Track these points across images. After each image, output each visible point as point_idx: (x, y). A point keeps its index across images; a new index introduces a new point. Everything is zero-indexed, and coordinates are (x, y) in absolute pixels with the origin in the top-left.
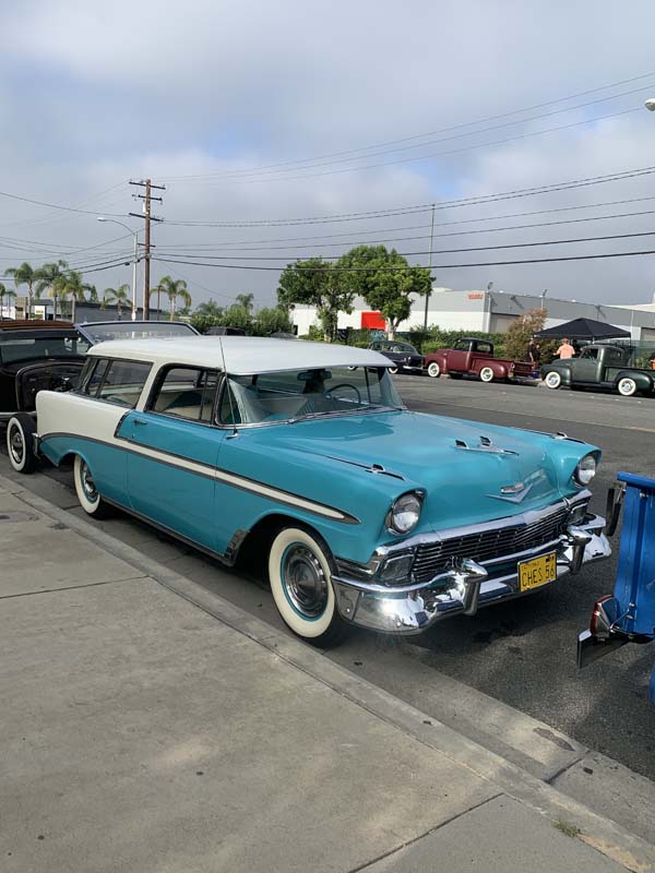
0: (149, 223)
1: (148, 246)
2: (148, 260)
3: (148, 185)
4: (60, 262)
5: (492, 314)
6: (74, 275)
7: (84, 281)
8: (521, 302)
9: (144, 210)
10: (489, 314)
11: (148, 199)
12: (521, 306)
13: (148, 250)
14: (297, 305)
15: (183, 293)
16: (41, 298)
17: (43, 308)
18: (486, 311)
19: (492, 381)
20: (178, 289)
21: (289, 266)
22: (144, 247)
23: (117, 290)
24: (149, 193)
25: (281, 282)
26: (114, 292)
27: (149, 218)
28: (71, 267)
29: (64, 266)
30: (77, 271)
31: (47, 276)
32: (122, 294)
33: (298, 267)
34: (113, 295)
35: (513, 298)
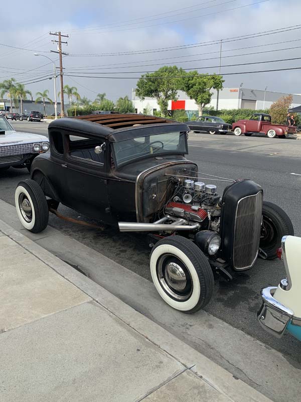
0: (61, 56)
1: (61, 68)
2: (62, 76)
3: (60, 35)
4: (12, 79)
5: (242, 99)
6: (20, 86)
7: (26, 89)
8: (255, 93)
9: (58, 49)
10: (241, 100)
11: (60, 43)
12: (255, 95)
13: (62, 71)
14: (146, 98)
15: (75, 93)
16: (4, 98)
17: (3, 104)
18: (239, 98)
19: (274, 137)
20: (73, 92)
21: (143, 76)
22: (59, 69)
23: (42, 93)
24: (60, 39)
25: (138, 85)
26: (41, 94)
27: (61, 53)
28: (17, 82)
29: (14, 81)
30: (22, 84)
31: (6, 87)
32: (45, 95)
33: (147, 76)
34: (40, 96)
35: (252, 91)
